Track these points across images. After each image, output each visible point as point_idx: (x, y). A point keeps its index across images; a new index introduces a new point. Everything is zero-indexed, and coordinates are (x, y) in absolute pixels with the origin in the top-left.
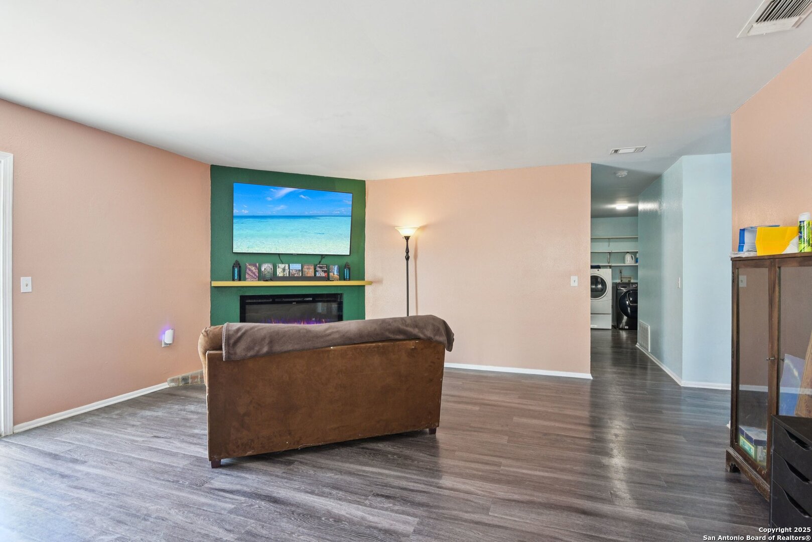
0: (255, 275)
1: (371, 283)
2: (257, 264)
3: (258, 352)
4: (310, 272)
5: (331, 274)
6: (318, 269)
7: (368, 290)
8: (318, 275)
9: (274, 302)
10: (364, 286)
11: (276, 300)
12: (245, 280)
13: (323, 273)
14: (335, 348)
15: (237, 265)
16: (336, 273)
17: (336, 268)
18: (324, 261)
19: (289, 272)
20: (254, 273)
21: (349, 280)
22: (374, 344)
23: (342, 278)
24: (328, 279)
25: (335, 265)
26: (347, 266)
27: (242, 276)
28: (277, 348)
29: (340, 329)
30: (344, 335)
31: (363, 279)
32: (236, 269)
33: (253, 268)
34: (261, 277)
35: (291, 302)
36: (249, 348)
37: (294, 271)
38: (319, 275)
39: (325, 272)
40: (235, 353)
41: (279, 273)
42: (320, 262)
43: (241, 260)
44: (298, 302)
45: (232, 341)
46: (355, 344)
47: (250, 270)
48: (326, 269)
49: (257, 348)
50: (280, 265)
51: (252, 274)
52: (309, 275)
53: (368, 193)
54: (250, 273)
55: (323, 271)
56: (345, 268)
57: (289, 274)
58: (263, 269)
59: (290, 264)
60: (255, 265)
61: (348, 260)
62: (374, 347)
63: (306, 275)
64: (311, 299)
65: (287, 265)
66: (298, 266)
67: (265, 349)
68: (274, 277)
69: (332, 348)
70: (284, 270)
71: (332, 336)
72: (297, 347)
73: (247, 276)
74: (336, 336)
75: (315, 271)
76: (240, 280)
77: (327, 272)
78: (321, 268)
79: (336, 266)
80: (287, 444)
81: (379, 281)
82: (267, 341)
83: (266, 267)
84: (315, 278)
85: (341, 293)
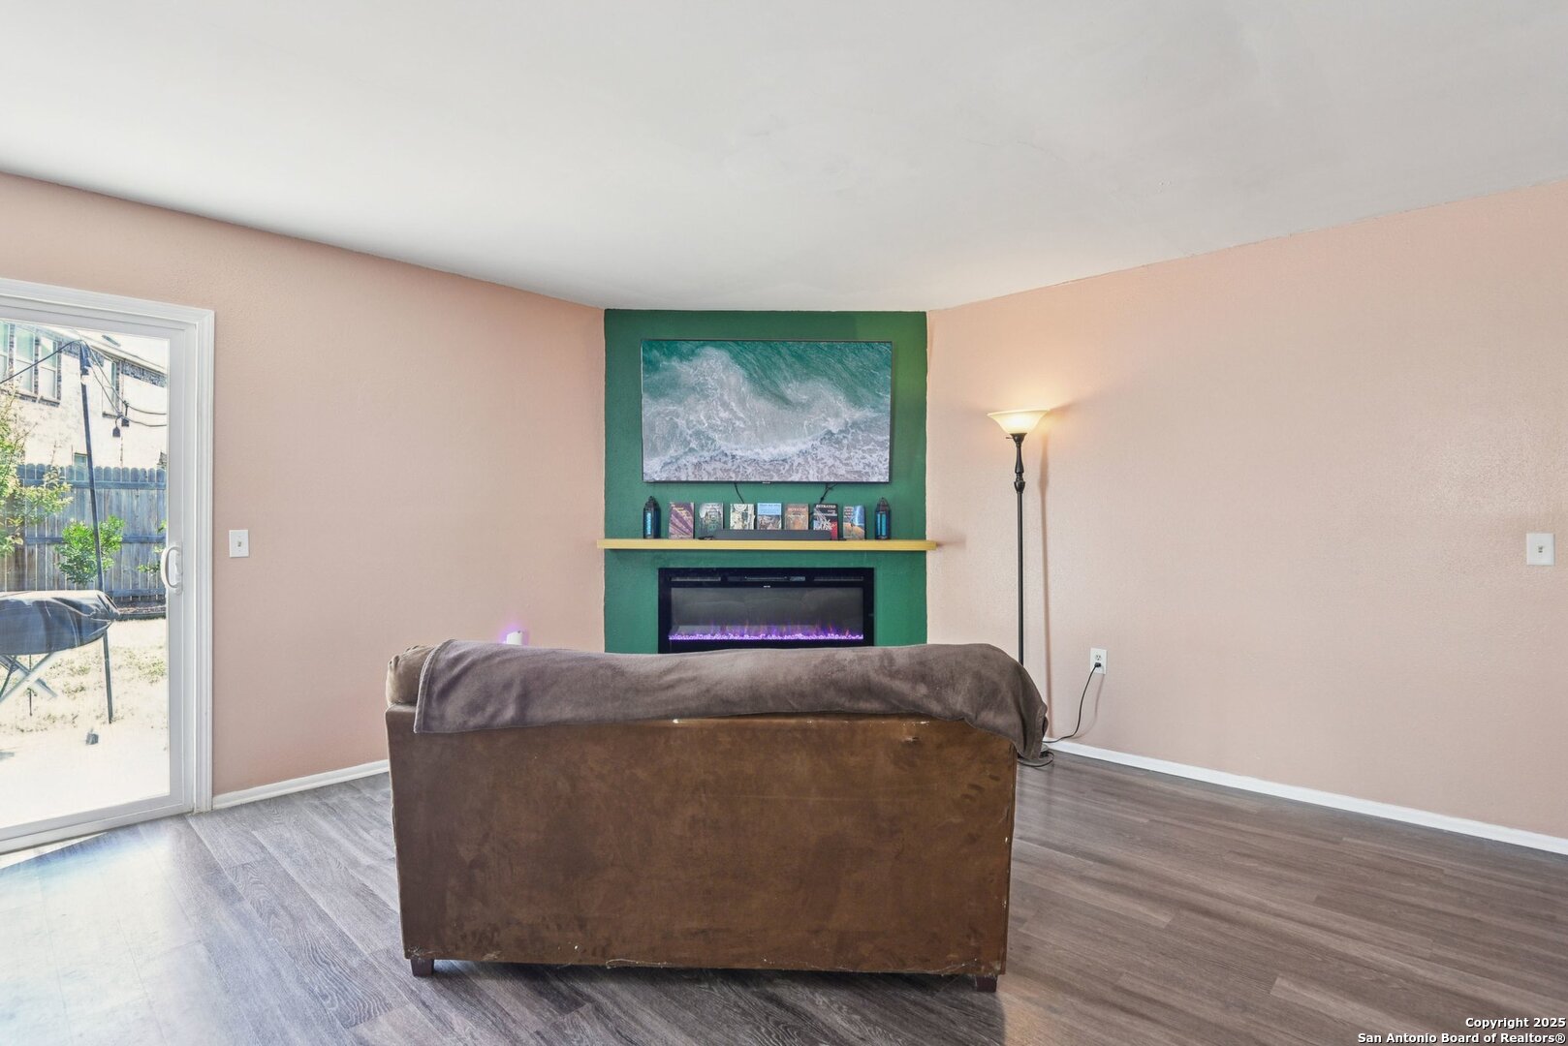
0: (688, 527)
1: (939, 545)
2: (692, 505)
3: (493, 717)
4: (800, 522)
5: (846, 525)
6: (817, 514)
7: (931, 559)
8: (817, 526)
9: (725, 584)
10: (924, 552)
11: (731, 579)
12: (667, 537)
13: (828, 523)
14: (685, 722)
15: (654, 506)
16: (856, 523)
17: (857, 512)
18: (833, 496)
19: (756, 520)
20: (685, 523)
21: (889, 537)
22: (793, 721)
23: (871, 532)
24: (840, 537)
25: (855, 505)
26: (884, 508)
27: (663, 527)
28: (538, 713)
29: (704, 672)
30: (708, 691)
31: (923, 537)
32: (649, 515)
33: (683, 513)
34: (700, 532)
35: (760, 585)
36: (474, 708)
37: (765, 518)
38: (820, 527)
39: (832, 520)
40: (442, 717)
41: (735, 522)
42: (822, 499)
43: (658, 493)
44: (774, 585)
45: (437, 687)
46: (740, 716)
47: (677, 516)
48: (834, 515)
49: (490, 710)
50: (736, 506)
51: (680, 525)
52: (797, 528)
53: (932, 341)
54: (677, 521)
55: (828, 518)
56: (877, 511)
57: (755, 527)
58: (702, 515)
59: (759, 504)
60: (687, 507)
61: (886, 494)
63: (792, 528)
64: (803, 579)
65: (751, 506)
66: (775, 509)
67: (509, 713)
68: (724, 530)
69: (676, 721)
70: (745, 516)
71: (679, 691)
72: (586, 713)
73: (671, 529)
74: (688, 690)
75: (811, 519)
76: (657, 535)
77: (838, 520)
78: (823, 511)
79: (858, 508)
80: (575, 950)
81: (959, 542)
82: (515, 691)
83: (709, 511)
84: (811, 534)
85: (871, 566)
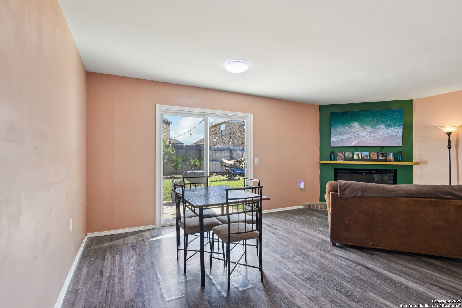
0: (342, 158)
1: (418, 163)
2: (343, 153)
3: (356, 195)
4: (375, 157)
5: (388, 158)
6: (379, 155)
7: (416, 168)
8: (379, 158)
9: (352, 173)
10: (413, 165)
11: (354, 171)
12: (337, 160)
13: (383, 157)
14: (400, 198)
15: (332, 153)
16: (391, 157)
17: (392, 154)
18: (383, 150)
19: (361, 156)
20: (341, 157)
21: (402, 161)
22: (428, 199)
23: (396, 160)
24: (386, 160)
25: (391, 152)
26: (400, 153)
27: (335, 158)
28: (366, 195)
29: (404, 188)
30: (407, 192)
31: (412, 161)
32: (332, 155)
33: (341, 155)
34: (345, 159)
35: (363, 173)
36: (351, 193)
37: (364, 156)
38: (380, 158)
39: (384, 156)
40: (344, 195)
41: (356, 157)
42: (381, 151)
43: (334, 150)
44: (367, 173)
45: (342, 189)
46: (414, 198)
47: (339, 155)
48: (385, 155)
49: (355, 193)
50: (356, 153)
51: (340, 158)
52: (373, 158)
53: (415, 107)
54: (339, 157)
55: (383, 156)
56: (398, 154)
57: (361, 158)
58: (346, 155)
59: (362, 152)
60: (342, 153)
61: (401, 149)
62: (429, 201)
63: (372, 158)
64: (375, 172)
65: (360, 153)
66: (367, 153)
67: (359, 195)
68: (353, 159)
69: (399, 198)
70: (358, 155)
71: (399, 192)
72: (377, 195)
73: (338, 159)
74: (402, 192)
75: (378, 156)
76: (334, 160)
77: (386, 156)
78: (381, 154)
79: (392, 153)
80: (370, 245)
81: (425, 163)
82: (360, 190)
83: (348, 154)
84: (378, 160)
85: (396, 169)
